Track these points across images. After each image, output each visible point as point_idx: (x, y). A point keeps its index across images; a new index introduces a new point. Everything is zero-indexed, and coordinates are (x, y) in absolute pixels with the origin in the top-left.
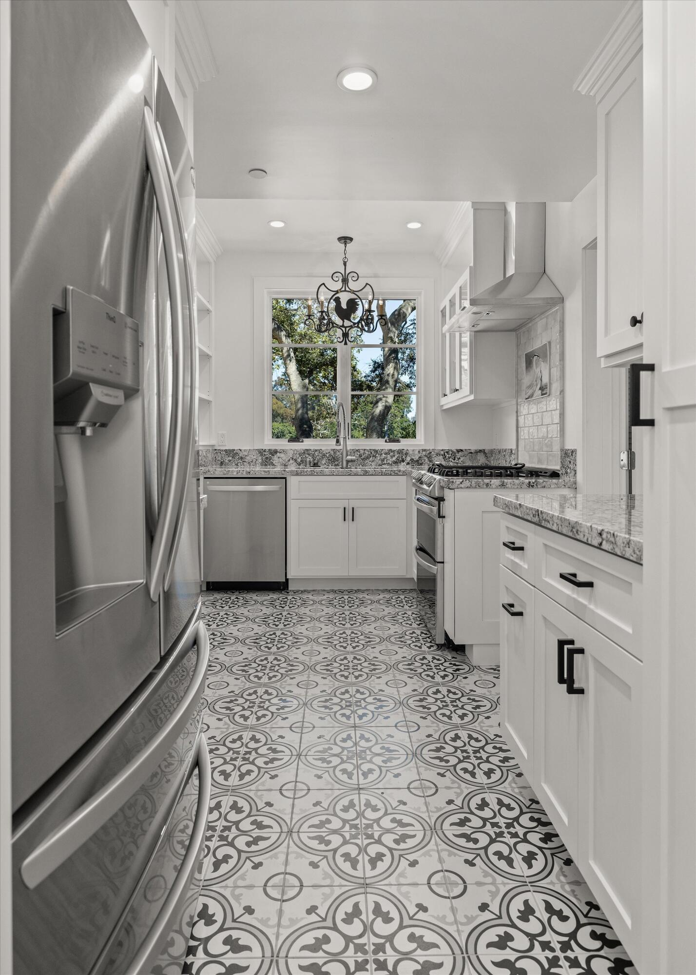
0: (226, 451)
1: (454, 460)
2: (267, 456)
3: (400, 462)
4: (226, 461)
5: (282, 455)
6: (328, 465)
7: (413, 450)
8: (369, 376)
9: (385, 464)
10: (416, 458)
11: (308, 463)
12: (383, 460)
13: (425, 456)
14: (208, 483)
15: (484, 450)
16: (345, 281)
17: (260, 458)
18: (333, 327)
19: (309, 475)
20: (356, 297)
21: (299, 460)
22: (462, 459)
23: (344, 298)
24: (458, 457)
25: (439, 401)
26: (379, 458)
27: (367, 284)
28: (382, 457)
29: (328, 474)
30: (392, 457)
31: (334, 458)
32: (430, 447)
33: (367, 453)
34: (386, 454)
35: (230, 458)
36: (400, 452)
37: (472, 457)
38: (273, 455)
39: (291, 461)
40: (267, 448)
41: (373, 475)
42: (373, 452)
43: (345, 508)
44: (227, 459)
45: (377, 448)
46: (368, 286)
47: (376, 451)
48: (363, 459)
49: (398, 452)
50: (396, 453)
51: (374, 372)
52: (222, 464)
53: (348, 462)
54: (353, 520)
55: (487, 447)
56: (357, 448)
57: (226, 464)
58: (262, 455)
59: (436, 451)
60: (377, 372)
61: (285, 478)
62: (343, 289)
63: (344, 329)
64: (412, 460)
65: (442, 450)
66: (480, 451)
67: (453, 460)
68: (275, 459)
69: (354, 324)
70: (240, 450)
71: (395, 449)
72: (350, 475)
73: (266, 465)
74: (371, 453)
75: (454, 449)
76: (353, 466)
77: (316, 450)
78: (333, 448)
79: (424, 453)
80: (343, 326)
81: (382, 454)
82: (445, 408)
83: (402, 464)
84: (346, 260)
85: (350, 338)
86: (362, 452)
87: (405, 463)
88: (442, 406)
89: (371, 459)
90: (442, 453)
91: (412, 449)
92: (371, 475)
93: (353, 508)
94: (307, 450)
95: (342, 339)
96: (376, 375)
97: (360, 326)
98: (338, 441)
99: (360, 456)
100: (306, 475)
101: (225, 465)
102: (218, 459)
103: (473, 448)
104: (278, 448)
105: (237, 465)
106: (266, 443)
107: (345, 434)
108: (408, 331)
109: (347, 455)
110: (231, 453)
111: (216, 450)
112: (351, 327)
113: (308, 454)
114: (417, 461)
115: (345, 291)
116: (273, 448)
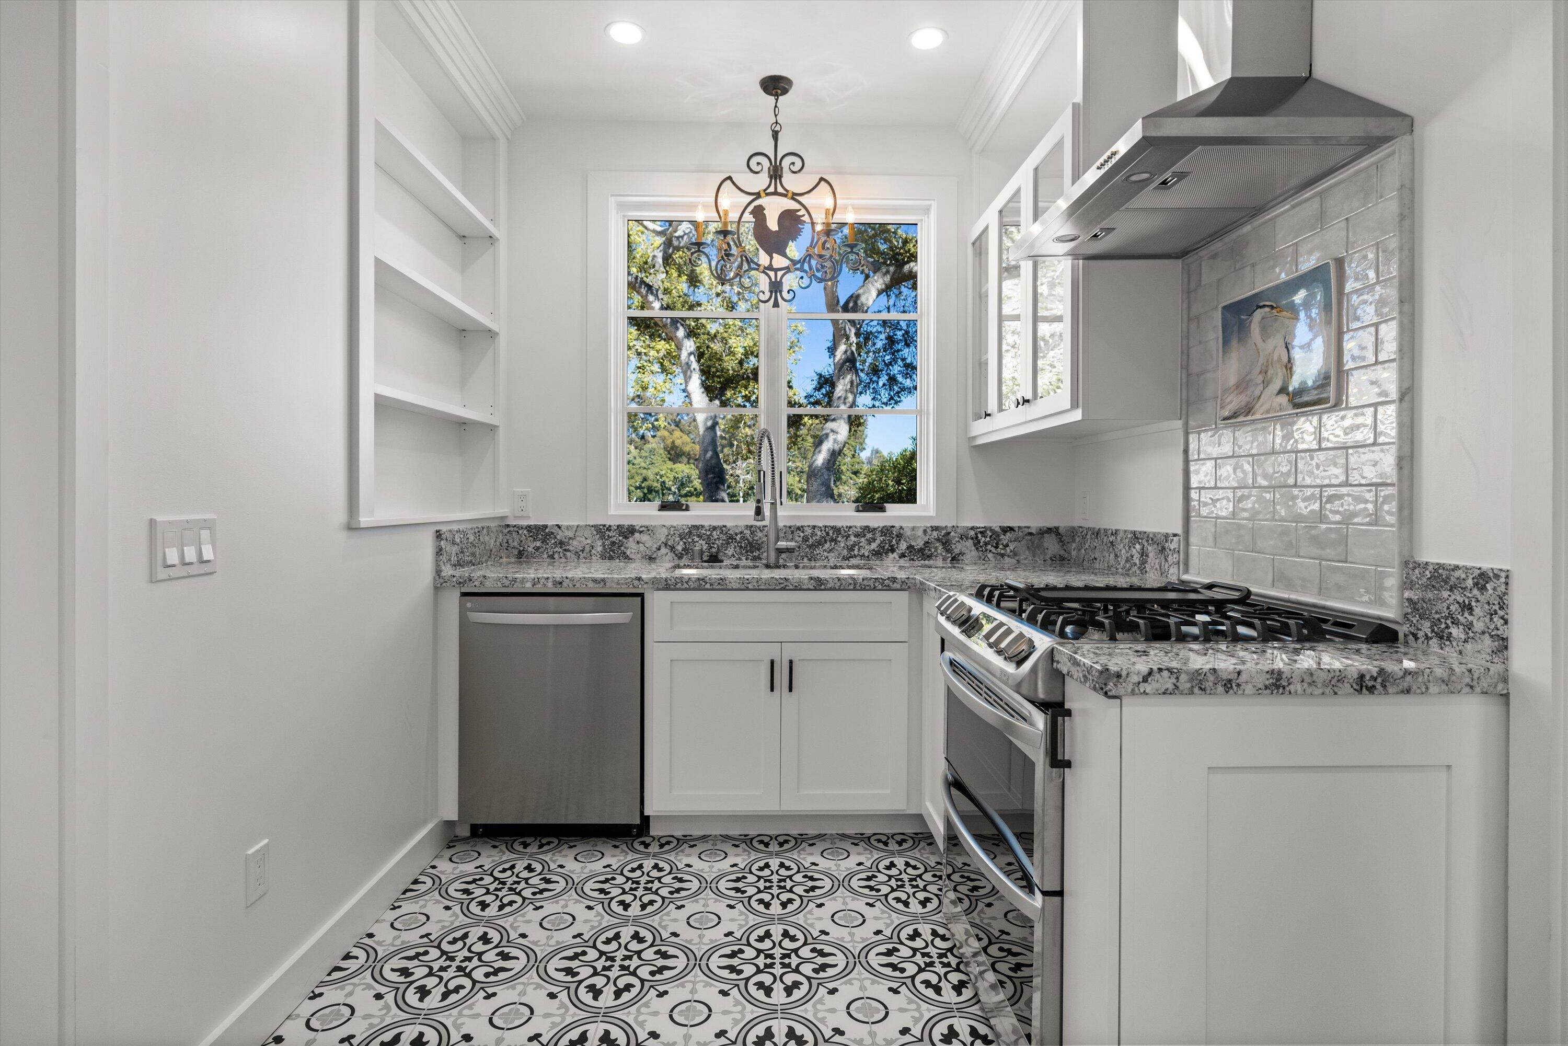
0: (529, 528)
1: (997, 547)
2: (614, 539)
3: (887, 553)
4: (530, 549)
5: (645, 538)
6: (740, 559)
7: (913, 529)
8: (811, 396)
9: (855, 556)
10: (919, 544)
11: (697, 555)
12: (851, 549)
13: (938, 540)
14: (469, 605)
15: (1057, 528)
16: (776, 174)
17: (600, 543)
18: (750, 269)
19: (694, 589)
20: (797, 206)
21: (679, 548)
22: (1012, 547)
23: (774, 208)
24: (1005, 543)
25: (966, 428)
26: (842, 545)
27: (822, 179)
28: (850, 543)
29: (738, 586)
30: (869, 542)
31: (751, 544)
32: (947, 521)
33: (819, 533)
34: (857, 535)
35: (538, 544)
36: (886, 531)
37: (1033, 543)
38: (626, 538)
39: (664, 550)
40: (614, 523)
41: (834, 589)
42: (831, 532)
43: (772, 662)
44: (531, 546)
45: (839, 524)
46: (823, 183)
47: (837, 530)
48: (810, 547)
49: (882, 531)
50: (878, 535)
51: (819, 390)
52: (520, 554)
53: (780, 551)
54: (791, 690)
55: (1062, 523)
56: (799, 524)
57: (530, 556)
58: (602, 537)
59: (959, 530)
60: (823, 391)
61: (641, 595)
62: (771, 189)
63: (772, 274)
64: (910, 547)
65: (972, 528)
66: (1049, 530)
67: (993, 550)
68: (631, 546)
69: (794, 262)
70: (559, 527)
71: (876, 525)
72: (784, 589)
73: (611, 558)
74: (828, 534)
75: (996, 524)
76: (791, 560)
77: (715, 528)
78: (749, 524)
79: (935, 534)
80: (770, 267)
81: (848, 536)
82: (980, 441)
83: (891, 556)
84: (778, 128)
85: (785, 294)
86: (809, 531)
87: (895, 555)
88: (974, 438)
89: (827, 546)
90: (972, 533)
91: (911, 525)
92: (831, 589)
93: (791, 662)
94: (696, 527)
95: (768, 294)
96: (822, 394)
97: (806, 267)
98: (759, 511)
99: (805, 539)
100: (686, 589)
101: (527, 557)
102: (512, 544)
103: (1035, 523)
104: (637, 523)
105: (552, 557)
106: (612, 512)
107: (774, 497)
108: (869, 329)
109: (778, 539)
110: (541, 533)
111: (508, 526)
112: (787, 270)
113: (700, 536)
114: (921, 550)
115: (775, 193)
116: (626, 523)
